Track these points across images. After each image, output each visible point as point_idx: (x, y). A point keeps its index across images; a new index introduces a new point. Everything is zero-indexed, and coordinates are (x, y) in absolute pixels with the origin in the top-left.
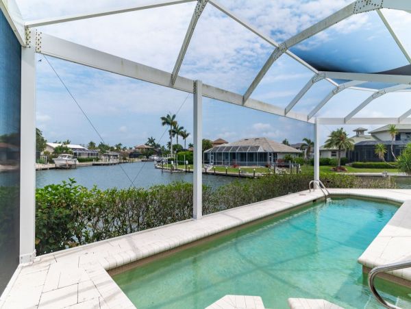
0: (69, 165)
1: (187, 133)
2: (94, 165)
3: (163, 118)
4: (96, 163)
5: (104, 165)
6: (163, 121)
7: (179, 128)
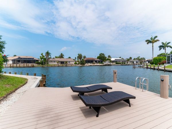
4: (122, 64)
6: (147, 42)
7: (167, 43)
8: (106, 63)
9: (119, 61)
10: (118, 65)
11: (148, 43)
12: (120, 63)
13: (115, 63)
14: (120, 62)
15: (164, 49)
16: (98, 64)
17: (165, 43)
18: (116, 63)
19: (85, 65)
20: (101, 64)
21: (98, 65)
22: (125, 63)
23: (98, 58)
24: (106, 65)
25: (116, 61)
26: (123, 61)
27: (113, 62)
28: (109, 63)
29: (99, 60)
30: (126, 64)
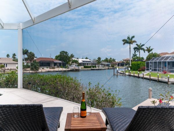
0: (75, 69)
1: (151, 48)
2: (92, 70)
3: (123, 40)
4: (93, 68)
5: (96, 70)
6: (124, 42)
7: (141, 45)
8: (73, 68)
9: (87, 64)
10: (88, 70)
11: (124, 44)
12: (90, 67)
13: (83, 67)
14: (89, 65)
15: (138, 52)
16: (61, 69)
17: (139, 45)
18: (85, 67)
19: (40, 71)
20: (64, 69)
21: (61, 71)
22: (95, 67)
23: (57, 58)
24: (72, 71)
25: (84, 64)
26: (92, 64)
27: (80, 64)
28: (77, 68)
29: (60, 62)
30: (97, 68)
